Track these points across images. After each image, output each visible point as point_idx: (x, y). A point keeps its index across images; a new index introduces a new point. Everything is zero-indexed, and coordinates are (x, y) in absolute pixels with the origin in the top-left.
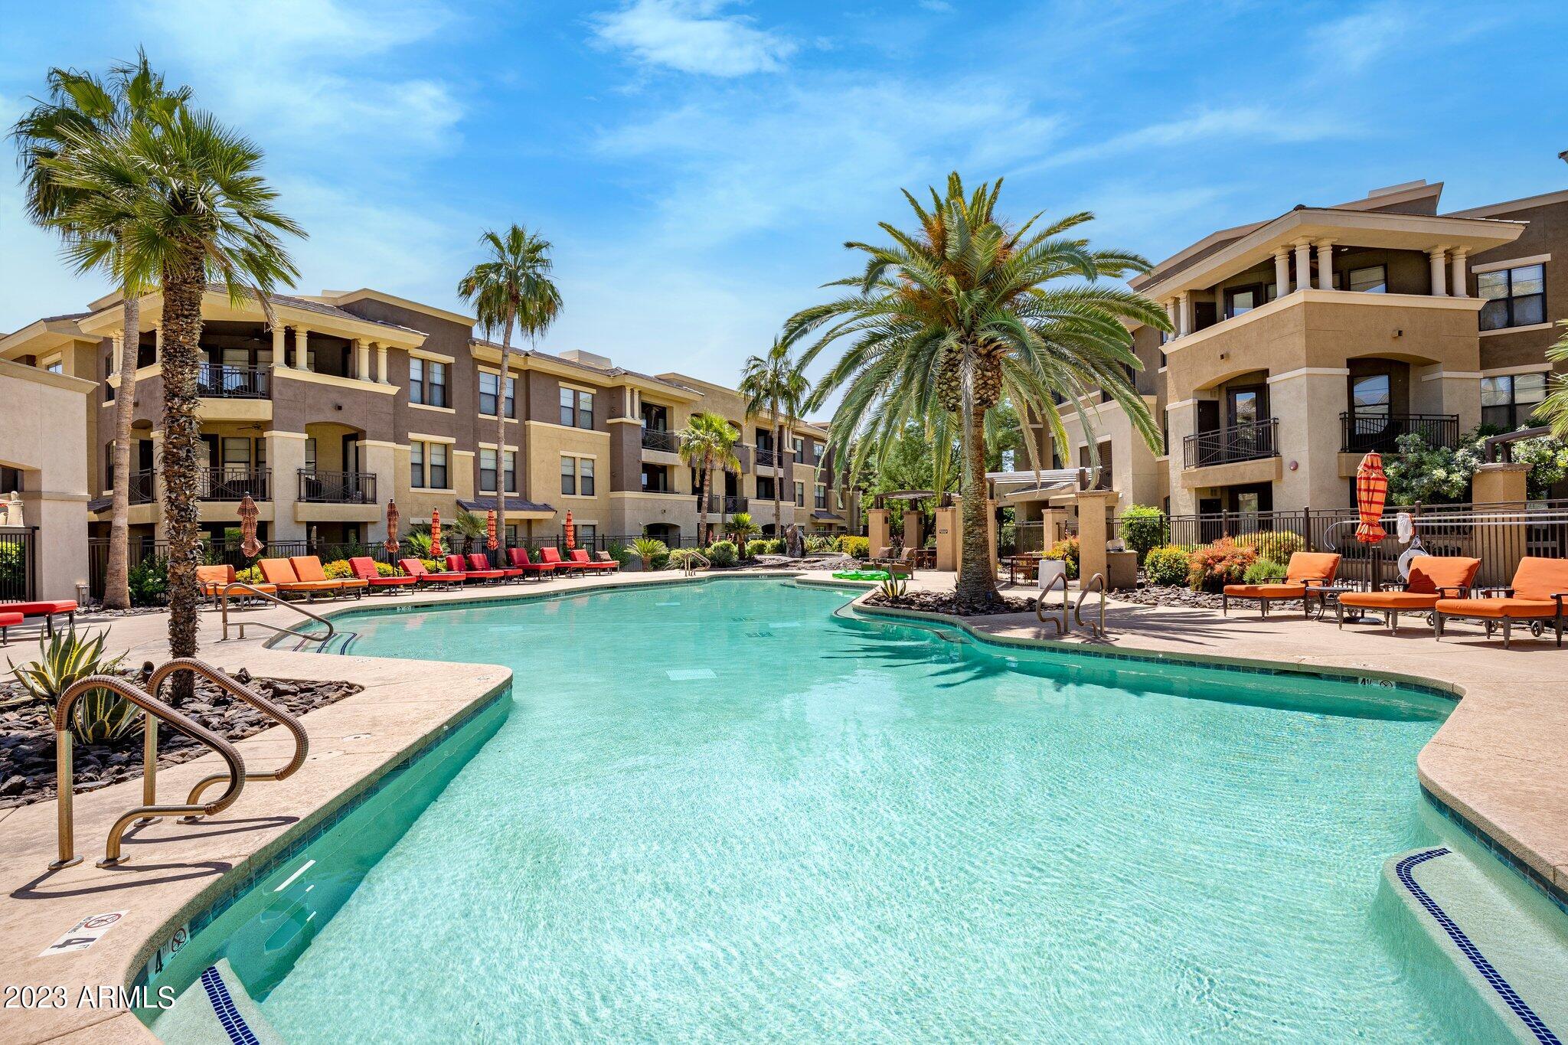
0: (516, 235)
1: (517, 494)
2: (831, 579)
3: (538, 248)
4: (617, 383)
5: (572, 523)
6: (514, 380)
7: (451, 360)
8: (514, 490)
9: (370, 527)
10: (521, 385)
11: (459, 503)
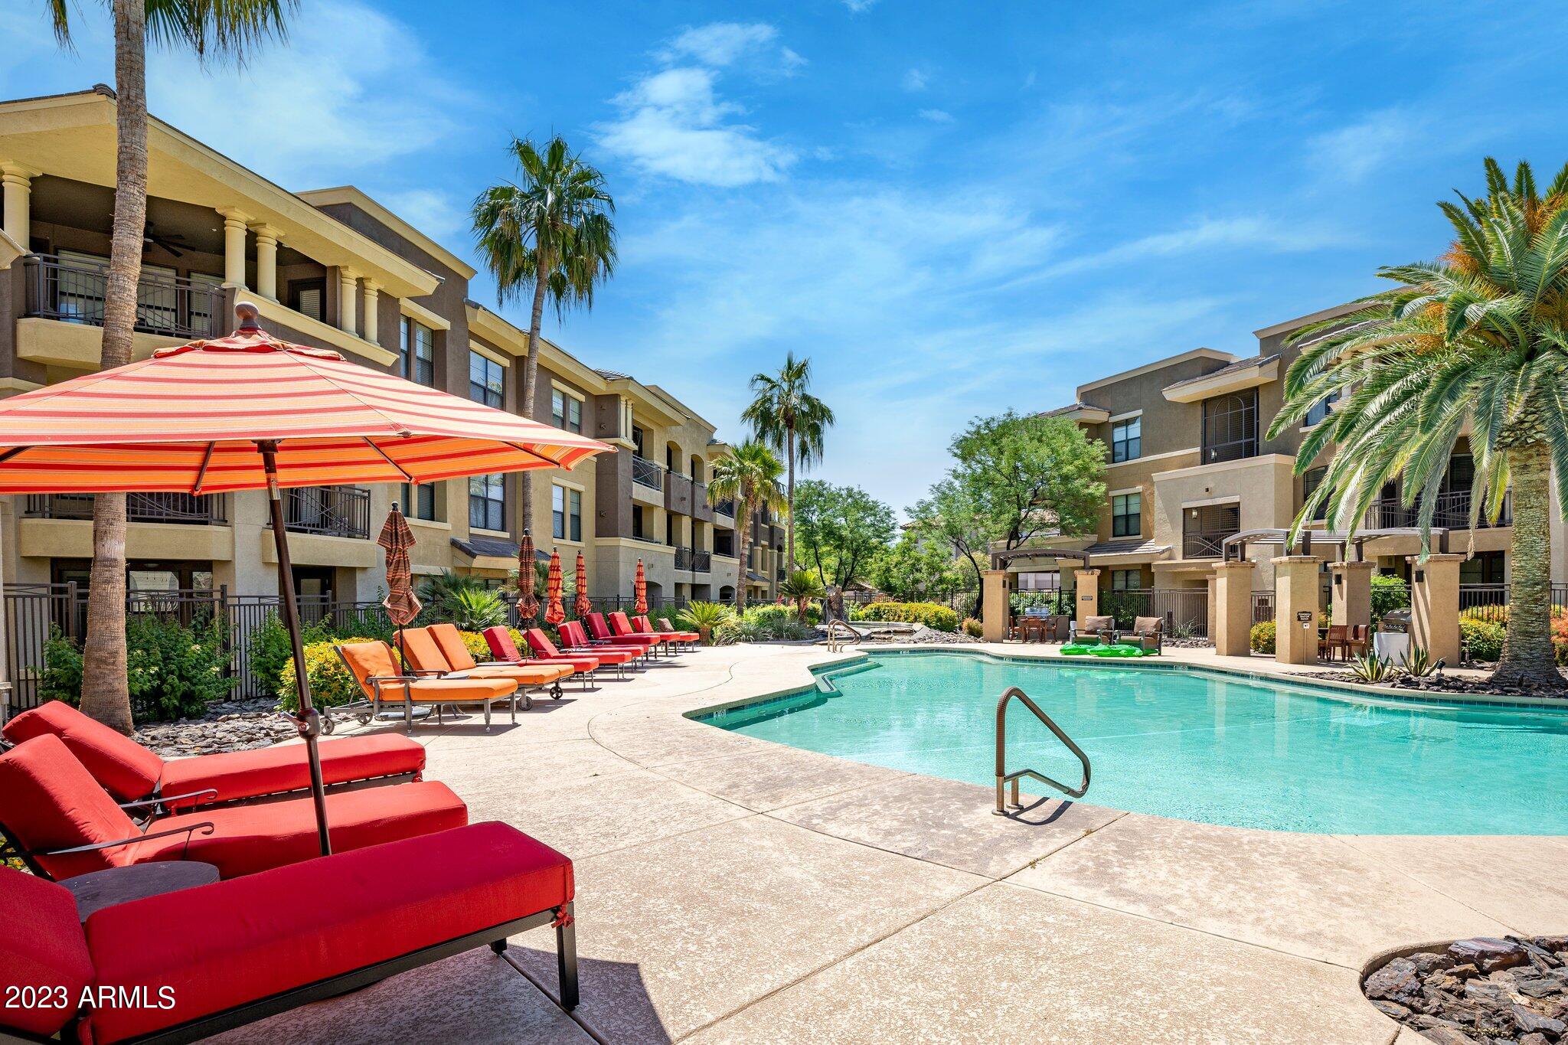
0: (557, 150)
1: (506, 535)
2: (1059, 655)
3: (586, 176)
4: (613, 389)
5: (644, 578)
6: (504, 369)
7: (445, 324)
8: (503, 529)
9: (359, 575)
10: (511, 377)
11: (454, 543)
